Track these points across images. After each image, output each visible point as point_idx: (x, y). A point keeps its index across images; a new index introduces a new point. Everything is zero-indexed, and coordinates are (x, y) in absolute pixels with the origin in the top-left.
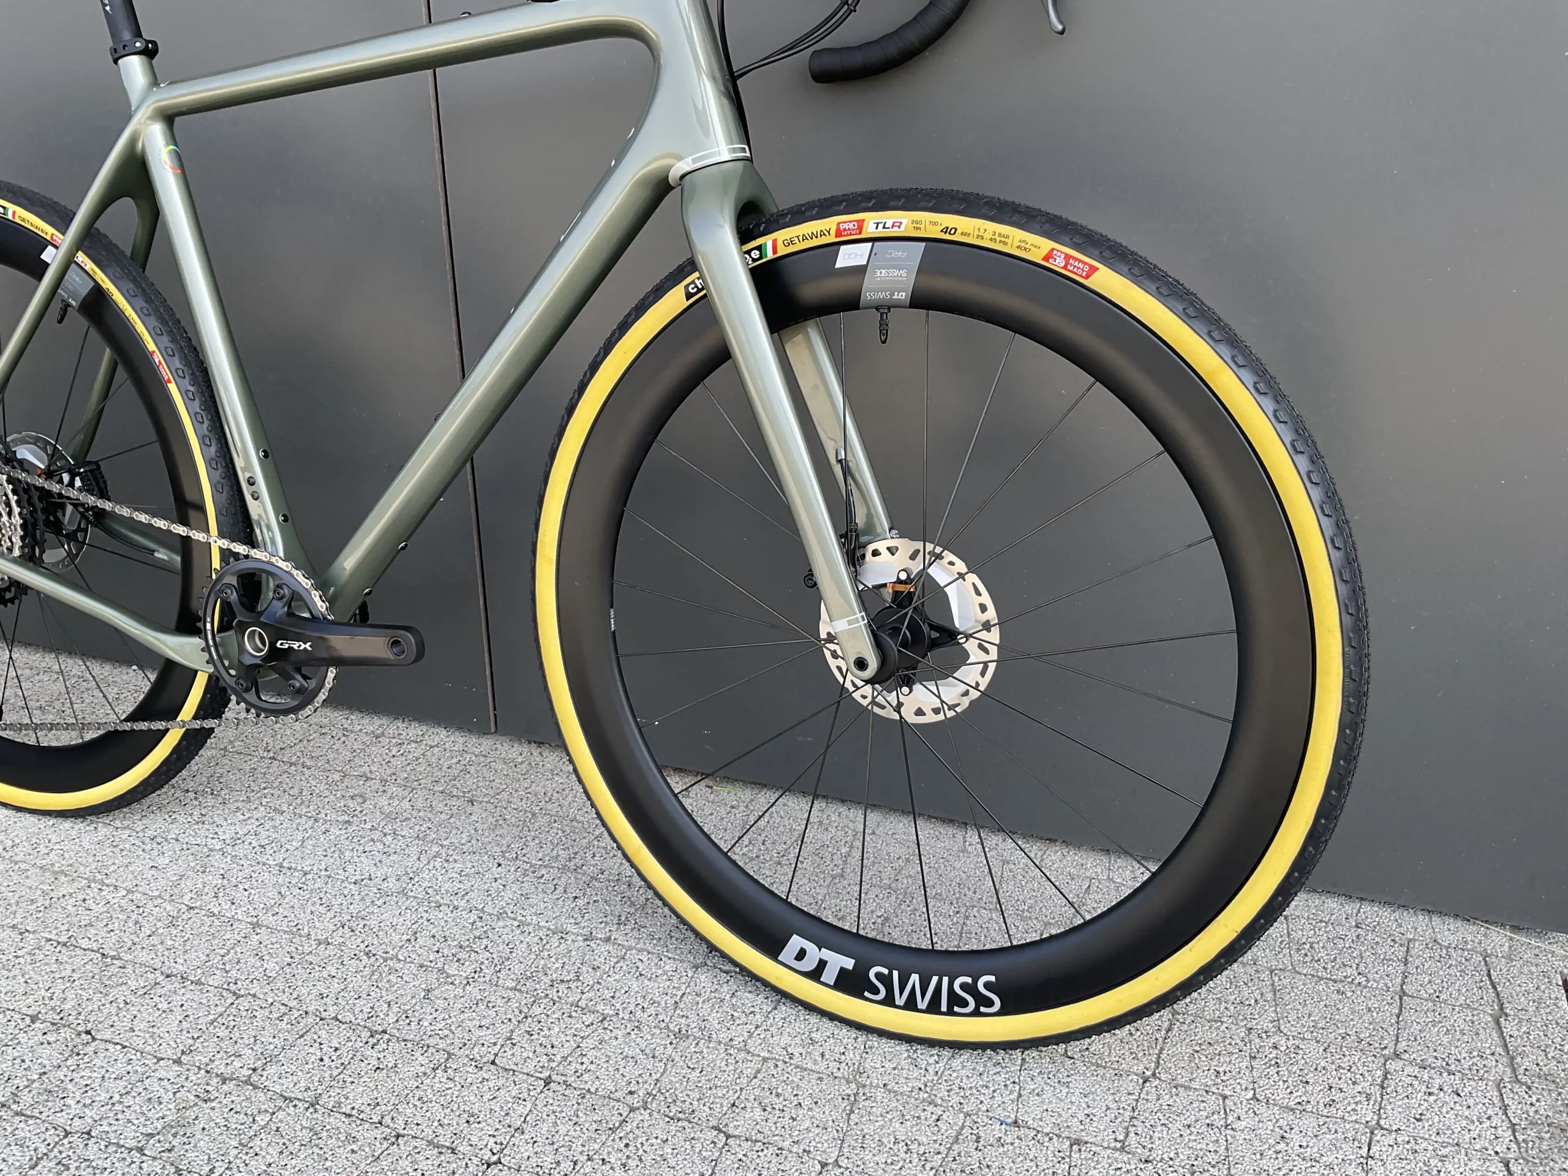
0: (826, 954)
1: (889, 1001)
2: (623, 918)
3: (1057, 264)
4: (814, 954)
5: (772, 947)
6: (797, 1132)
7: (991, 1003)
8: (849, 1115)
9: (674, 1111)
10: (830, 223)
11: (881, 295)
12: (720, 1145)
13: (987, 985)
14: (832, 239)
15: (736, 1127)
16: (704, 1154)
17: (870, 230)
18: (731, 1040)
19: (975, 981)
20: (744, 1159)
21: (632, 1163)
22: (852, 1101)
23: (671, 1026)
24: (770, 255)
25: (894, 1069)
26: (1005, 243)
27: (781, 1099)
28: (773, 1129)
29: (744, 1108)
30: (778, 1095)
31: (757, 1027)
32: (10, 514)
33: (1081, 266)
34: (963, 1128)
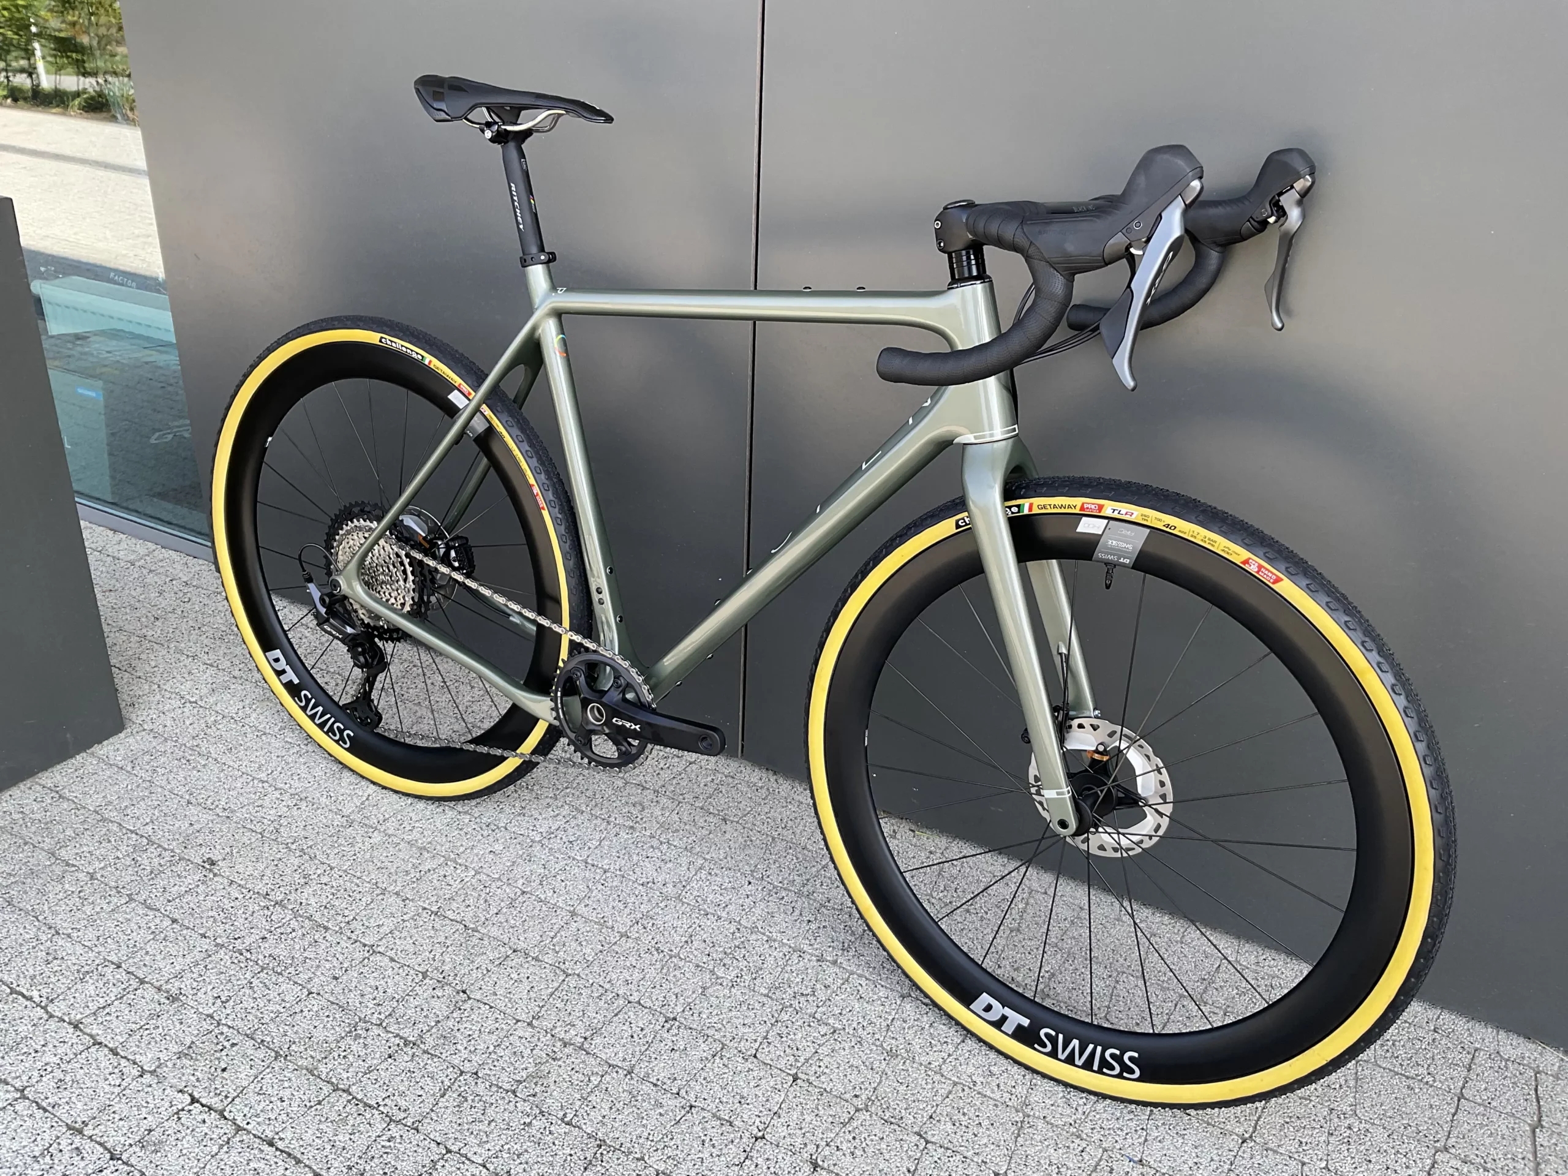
0: (1007, 1011)
1: (1053, 1054)
2: (846, 945)
3: (1253, 569)
4: (998, 1010)
5: (967, 998)
6: (977, 1146)
7: (1132, 1072)
8: (1017, 1138)
9: (888, 1115)
10: (1078, 501)
11: (1110, 557)
12: (921, 1148)
13: (1131, 1059)
14: (1077, 511)
15: (933, 1135)
16: (910, 1153)
17: (1107, 512)
18: (930, 1063)
19: (1122, 1054)
20: (939, 1161)
21: (858, 1153)
22: (1020, 1126)
23: (885, 1045)
24: (1026, 511)
25: (1052, 1105)
26: (1213, 546)
27: (967, 1117)
28: (960, 1140)
29: (939, 1121)
30: (964, 1114)
31: (949, 1055)
32: (405, 580)
33: (1270, 575)
34: (1100, 1160)
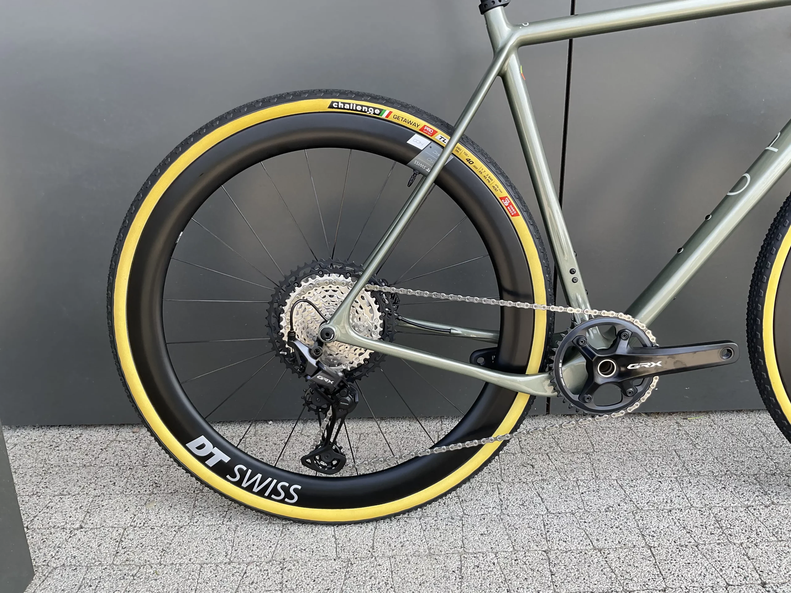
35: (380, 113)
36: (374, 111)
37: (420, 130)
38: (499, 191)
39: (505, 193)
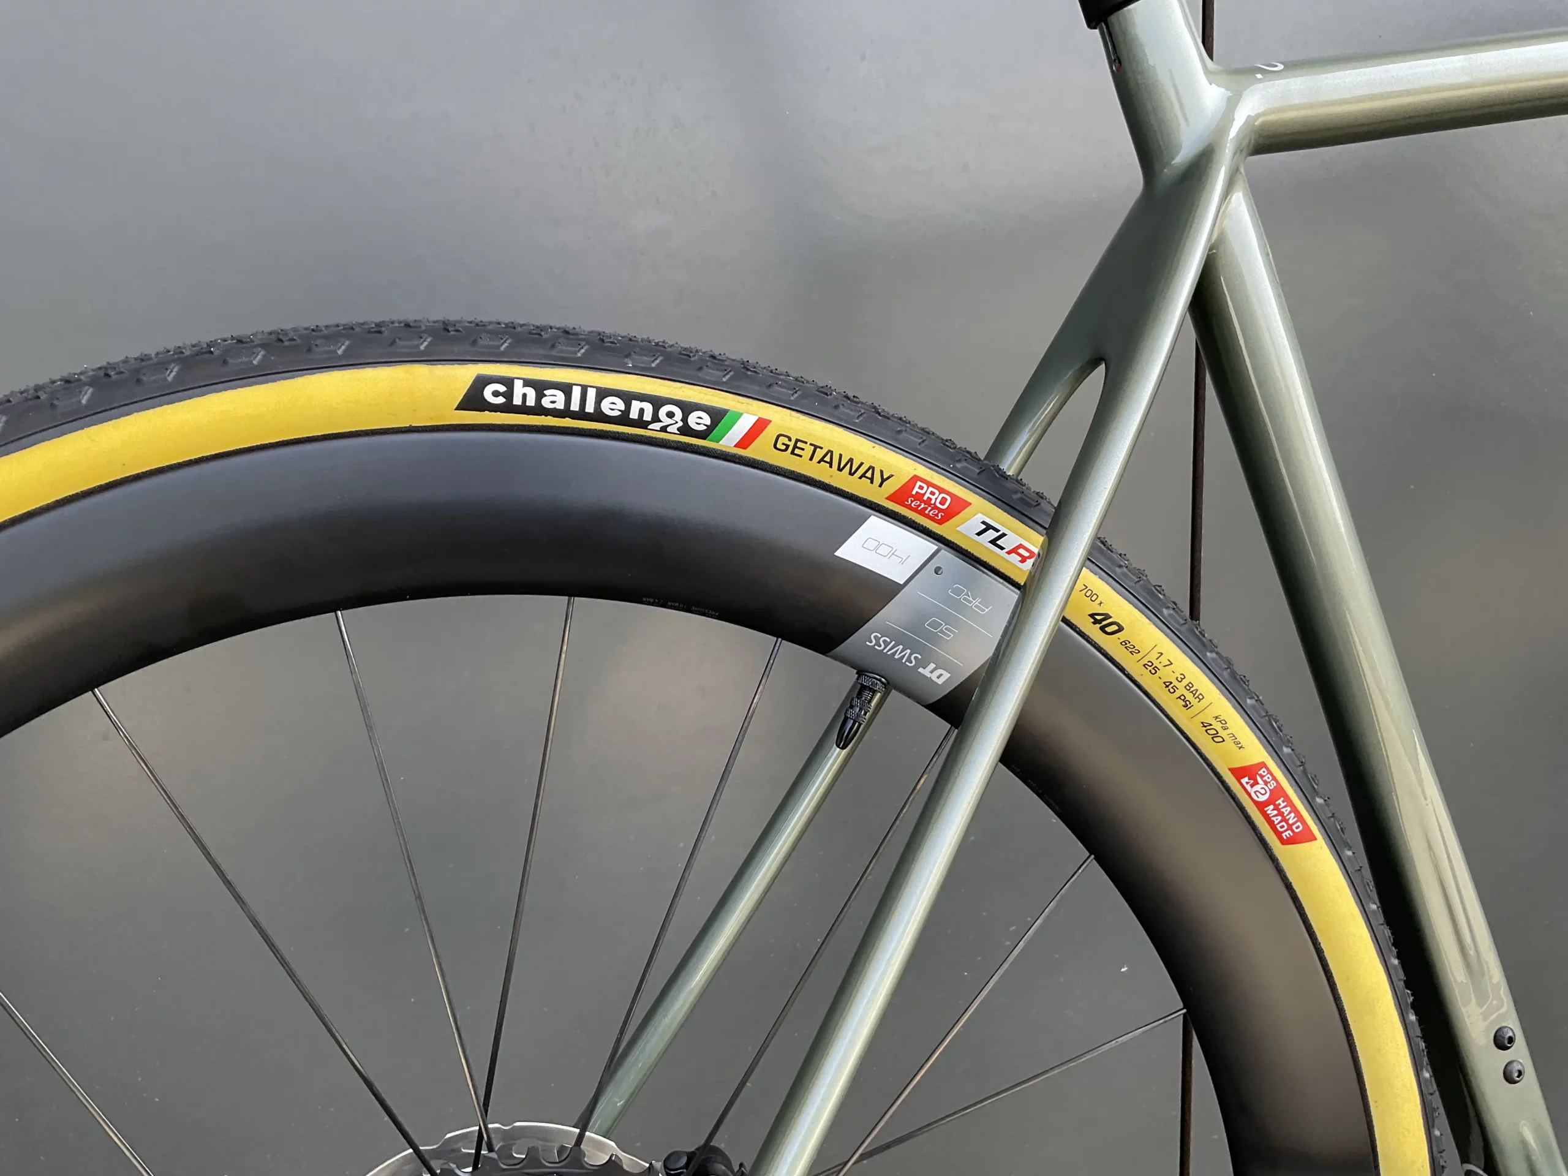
35: (710, 429)
36: (685, 419)
37: (890, 498)
38: (1229, 742)
39: (1255, 751)
